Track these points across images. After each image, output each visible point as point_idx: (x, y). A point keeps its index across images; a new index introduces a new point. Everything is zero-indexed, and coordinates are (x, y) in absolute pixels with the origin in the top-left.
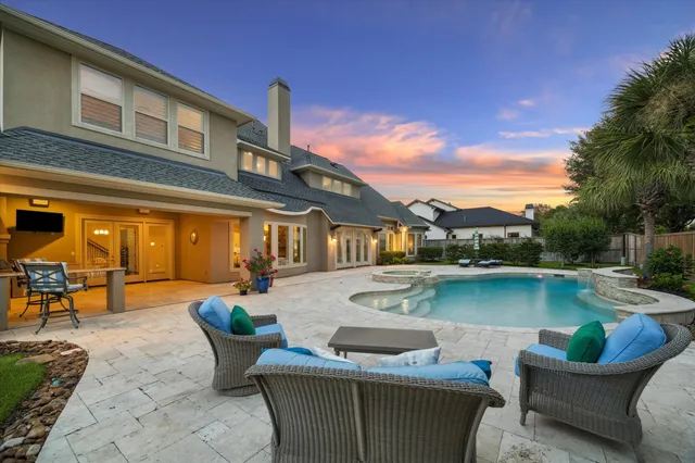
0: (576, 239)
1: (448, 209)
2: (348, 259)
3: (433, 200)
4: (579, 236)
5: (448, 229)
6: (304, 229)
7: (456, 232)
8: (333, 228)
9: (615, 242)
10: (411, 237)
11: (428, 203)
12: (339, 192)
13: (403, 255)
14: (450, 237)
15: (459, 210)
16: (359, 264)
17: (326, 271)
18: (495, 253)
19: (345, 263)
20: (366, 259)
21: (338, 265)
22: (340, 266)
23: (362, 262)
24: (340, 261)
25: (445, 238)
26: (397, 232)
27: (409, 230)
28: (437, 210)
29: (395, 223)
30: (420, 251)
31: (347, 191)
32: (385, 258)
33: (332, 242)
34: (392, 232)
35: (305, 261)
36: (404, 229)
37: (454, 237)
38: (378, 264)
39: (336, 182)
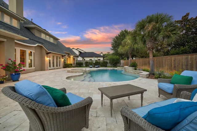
0: (115, 61)
1: (82, 52)
2: (53, 66)
3: (78, 49)
4: (115, 59)
5: (83, 57)
6: (34, 53)
7: (85, 58)
8: (48, 53)
9: (122, 61)
10: (74, 59)
11: (76, 49)
12: (48, 40)
13: (71, 65)
14: (83, 60)
15: (85, 52)
16: (57, 68)
17: (44, 70)
18: (97, 64)
19: (52, 67)
20: (60, 66)
21: (49, 68)
22: (50, 68)
23: (58, 67)
24: (50, 66)
25: (82, 60)
26: (69, 57)
27: (73, 57)
28: (80, 52)
29: (69, 54)
30: (77, 63)
31: (52, 40)
32: (66, 66)
33: (47, 59)
34: (68, 57)
35: (34, 67)
36: (72, 56)
37: (85, 60)
38: (64, 68)
39: (47, 36)
